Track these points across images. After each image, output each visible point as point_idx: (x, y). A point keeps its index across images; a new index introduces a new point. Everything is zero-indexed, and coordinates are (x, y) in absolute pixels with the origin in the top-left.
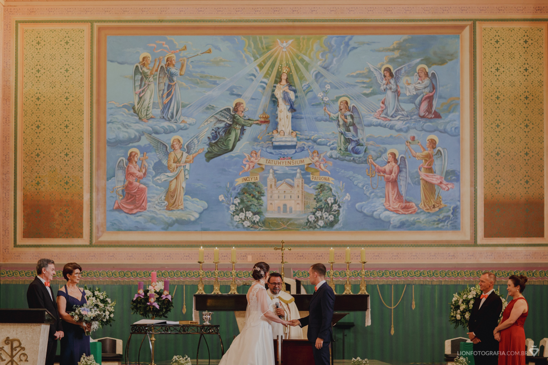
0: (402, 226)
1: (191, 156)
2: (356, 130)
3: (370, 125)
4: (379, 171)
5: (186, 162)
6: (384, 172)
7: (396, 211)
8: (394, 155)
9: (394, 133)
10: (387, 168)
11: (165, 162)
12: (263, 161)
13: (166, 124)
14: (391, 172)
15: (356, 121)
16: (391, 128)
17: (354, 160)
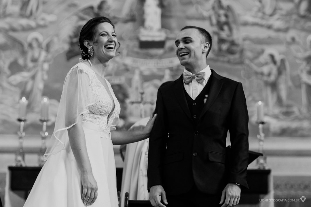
0: (284, 133)
1: (50, 56)
2: (230, 29)
3: (245, 24)
4: (256, 73)
5: (45, 61)
6: (262, 74)
7: (276, 117)
8: (272, 57)
9: (272, 33)
10: (265, 69)
11: (21, 62)
12: (128, 61)
13: (24, 22)
14: (269, 75)
15: (231, 19)
16: (269, 27)
17: (229, 62)
